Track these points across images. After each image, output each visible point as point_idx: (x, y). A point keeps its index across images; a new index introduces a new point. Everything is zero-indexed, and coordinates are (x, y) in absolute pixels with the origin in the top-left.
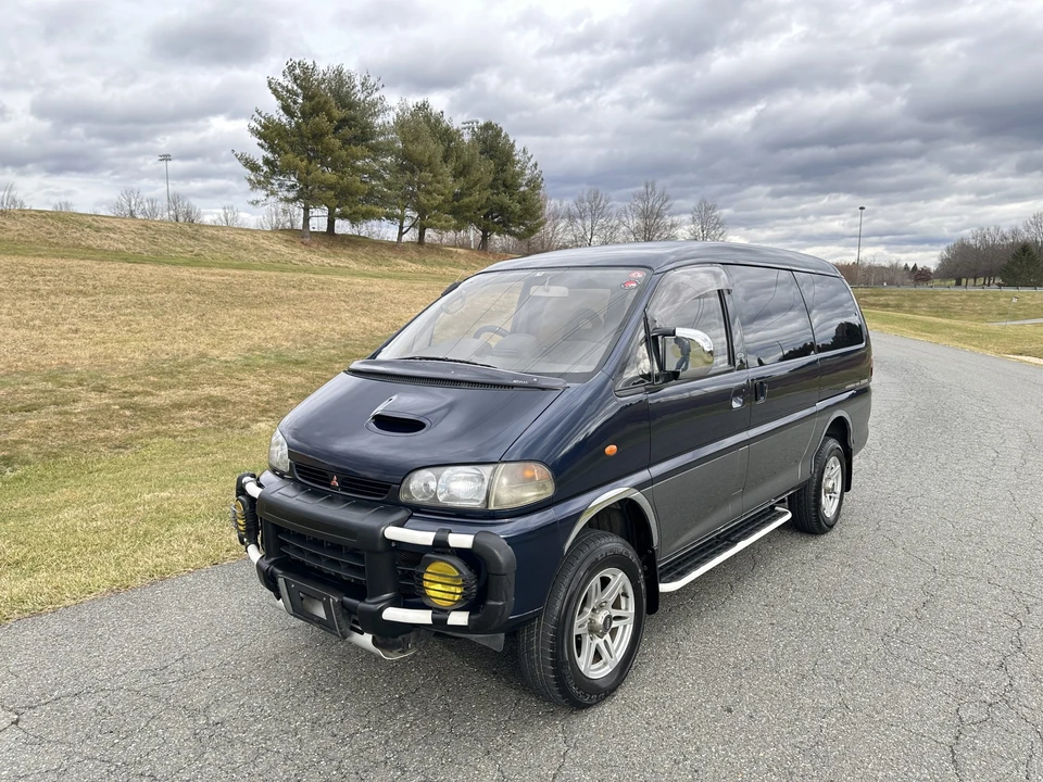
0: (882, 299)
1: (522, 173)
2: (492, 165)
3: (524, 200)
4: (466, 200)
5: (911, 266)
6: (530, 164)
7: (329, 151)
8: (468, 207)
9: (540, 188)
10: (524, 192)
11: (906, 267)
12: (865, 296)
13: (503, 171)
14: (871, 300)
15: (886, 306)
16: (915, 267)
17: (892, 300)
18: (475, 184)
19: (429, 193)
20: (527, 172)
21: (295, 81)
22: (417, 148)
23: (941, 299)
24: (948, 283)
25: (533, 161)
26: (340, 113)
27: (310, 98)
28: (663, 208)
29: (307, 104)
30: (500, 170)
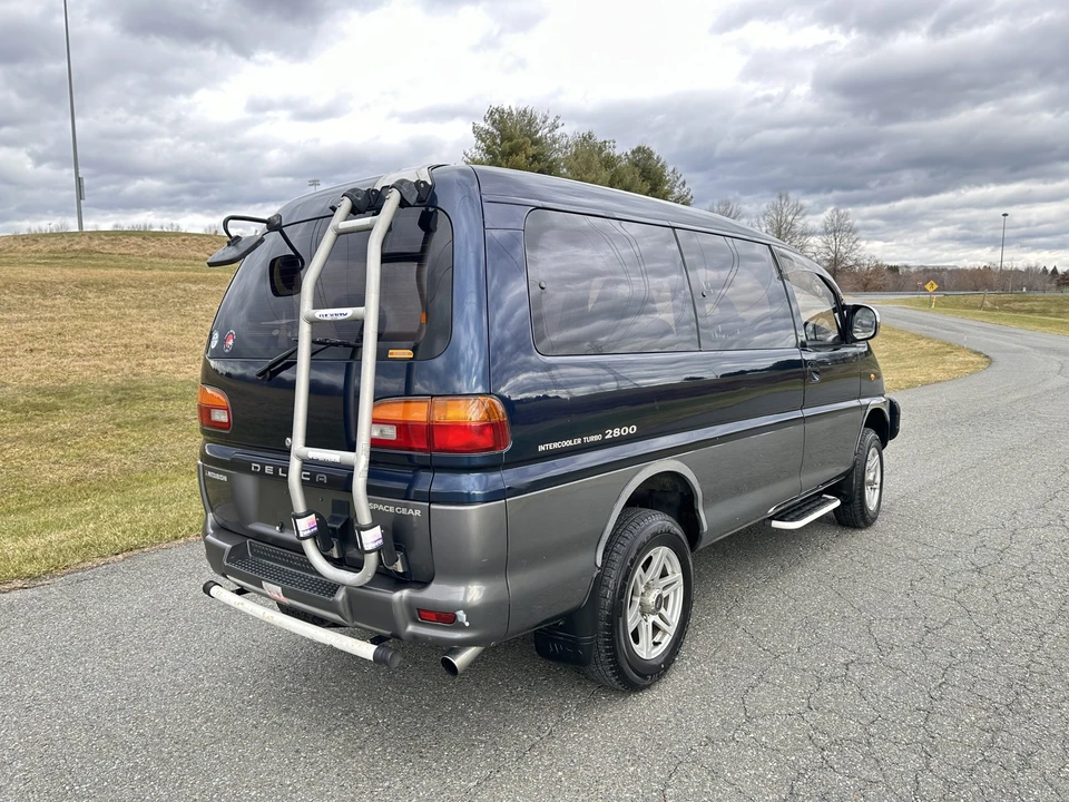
1: (671, 192)
2: (647, 187)
5: (1050, 269)
6: (679, 183)
11: (1045, 270)
12: (1008, 302)
13: (656, 190)
14: (1016, 305)
15: (1031, 311)
16: (1055, 271)
17: (1038, 306)
20: (676, 190)
21: (494, 125)
25: (681, 180)
26: (531, 151)
27: (510, 139)
28: (797, 217)
29: (507, 145)
30: (653, 188)
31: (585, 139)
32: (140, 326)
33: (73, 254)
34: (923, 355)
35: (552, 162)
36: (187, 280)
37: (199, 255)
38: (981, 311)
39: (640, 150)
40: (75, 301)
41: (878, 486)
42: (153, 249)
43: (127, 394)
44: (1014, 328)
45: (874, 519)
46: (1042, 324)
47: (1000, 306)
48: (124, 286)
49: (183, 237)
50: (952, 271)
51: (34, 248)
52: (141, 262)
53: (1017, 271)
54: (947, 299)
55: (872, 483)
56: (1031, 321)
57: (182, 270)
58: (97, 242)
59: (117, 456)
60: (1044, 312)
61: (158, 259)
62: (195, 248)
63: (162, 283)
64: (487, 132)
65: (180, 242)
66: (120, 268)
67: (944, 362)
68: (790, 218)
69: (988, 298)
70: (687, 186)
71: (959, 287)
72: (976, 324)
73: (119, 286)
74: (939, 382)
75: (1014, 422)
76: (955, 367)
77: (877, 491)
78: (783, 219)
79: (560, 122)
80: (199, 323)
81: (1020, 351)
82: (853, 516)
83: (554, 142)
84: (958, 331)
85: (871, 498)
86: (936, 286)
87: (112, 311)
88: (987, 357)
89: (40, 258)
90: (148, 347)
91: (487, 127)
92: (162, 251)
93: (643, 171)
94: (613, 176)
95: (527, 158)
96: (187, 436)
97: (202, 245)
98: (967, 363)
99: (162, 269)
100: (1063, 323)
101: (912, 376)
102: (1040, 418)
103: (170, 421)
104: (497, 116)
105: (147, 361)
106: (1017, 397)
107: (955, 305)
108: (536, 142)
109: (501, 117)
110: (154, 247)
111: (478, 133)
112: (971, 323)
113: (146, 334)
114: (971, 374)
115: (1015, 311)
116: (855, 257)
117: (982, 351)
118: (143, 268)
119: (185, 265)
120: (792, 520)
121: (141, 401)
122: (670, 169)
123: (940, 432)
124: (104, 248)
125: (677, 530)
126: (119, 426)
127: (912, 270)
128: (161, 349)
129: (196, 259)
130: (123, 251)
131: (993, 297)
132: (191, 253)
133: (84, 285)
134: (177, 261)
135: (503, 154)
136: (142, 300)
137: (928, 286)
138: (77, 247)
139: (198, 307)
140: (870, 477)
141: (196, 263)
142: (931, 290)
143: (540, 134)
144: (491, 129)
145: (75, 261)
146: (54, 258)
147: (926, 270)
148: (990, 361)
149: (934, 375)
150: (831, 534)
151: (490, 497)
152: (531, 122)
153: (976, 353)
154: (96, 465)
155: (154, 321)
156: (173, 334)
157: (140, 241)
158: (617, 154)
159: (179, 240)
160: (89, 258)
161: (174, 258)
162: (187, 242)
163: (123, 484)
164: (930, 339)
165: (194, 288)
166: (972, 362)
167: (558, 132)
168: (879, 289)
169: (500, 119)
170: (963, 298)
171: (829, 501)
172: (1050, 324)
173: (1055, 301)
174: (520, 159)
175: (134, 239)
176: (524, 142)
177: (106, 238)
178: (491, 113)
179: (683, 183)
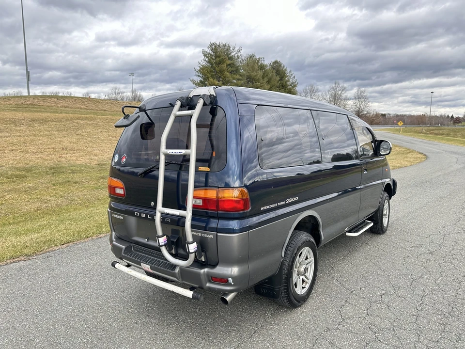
0: (441, 132)
1: (288, 81)
2: (278, 78)
3: (290, 92)
5: (450, 116)
6: (292, 77)
7: (226, 77)
9: (296, 87)
10: (290, 89)
11: (448, 116)
12: (433, 130)
13: (282, 80)
14: (436, 132)
15: (443, 134)
16: (452, 117)
17: (445, 132)
18: (273, 86)
20: (291, 80)
21: (212, 50)
22: (254, 74)
25: (293, 76)
26: (229, 62)
27: (219, 57)
28: (343, 92)
29: (218, 59)
30: (281, 79)
31: (251, 57)
32: (59, 139)
33: (26, 106)
34: (398, 154)
35: (237, 67)
36: (78, 118)
37: (82, 107)
38: (421, 134)
39: (276, 62)
40: (30, 128)
41: (387, 216)
42: (62, 104)
43: (56, 170)
44: (436, 142)
45: (386, 230)
46: (448, 140)
47: (430, 132)
48: (51, 121)
49: (75, 99)
50: (409, 116)
51: (8, 103)
52: (56, 109)
53: (436, 116)
54: (407, 129)
55: (386, 215)
56: (443, 139)
57: (75, 114)
58: (36, 101)
59: (54, 199)
60: (448, 135)
61: (64, 109)
62: (80, 103)
63: (67, 120)
64: (209, 54)
65: (74, 101)
66: (47, 112)
67: (407, 157)
68: (340, 92)
69: (424, 128)
70: (295, 78)
71: (412, 123)
72: (419, 140)
73: (48, 121)
74: (406, 166)
75: (439, 185)
76: (412, 160)
77: (387, 218)
78: (337, 93)
79: (240, 49)
80: (85, 138)
81: (439, 153)
82: (378, 229)
83: (238, 58)
84: (412, 143)
85: (385, 221)
86: (402, 123)
87: (46, 132)
88: (425, 155)
89: (11, 107)
90: (63, 149)
91: (209, 51)
92: (66, 105)
93: (277, 71)
94: (264, 74)
95: (227, 66)
96: (84, 189)
97: (83, 102)
98: (417, 158)
99: (66, 113)
100: (456, 140)
101: (394, 163)
102: (450, 184)
103: (76, 183)
104: (213, 47)
105: (63, 155)
106: (440, 174)
107: (410, 131)
108: (230, 58)
109: (215, 47)
110: (62, 103)
111: (205, 54)
112: (417, 139)
113: (62, 143)
114: (419, 163)
115: (436, 134)
116: (367, 110)
117: (423, 152)
118: (57, 113)
119: (76, 111)
120: (354, 232)
121: (63, 173)
122: (288, 70)
123: (409, 190)
124: (40, 103)
125: (312, 240)
126: (54, 185)
127: (392, 116)
128: (69, 150)
129: (81, 109)
130: (48, 104)
131: (426, 128)
132: (78, 106)
133: (33, 120)
134: (72, 109)
135: (216, 63)
136: (59, 127)
137: (399, 123)
138: (28, 103)
139: (84, 131)
140: (385, 212)
141: (81, 110)
142: (400, 125)
143: (232, 54)
144: (211, 52)
145: (27, 109)
146: (18, 108)
147: (397, 116)
148: (427, 157)
149: (403, 163)
150: (368, 237)
151: (242, 230)
152: (228, 49)
153: (421, 153)
154: (46, 203)
155: (65, 137)
156: (74, 143)
157: (56, 100)
158: (266, 64)
159: (73, 100)
160: (33, 108)
161: (71, 108)
162: (77, 101)
163: (58, 211)
164: (400, 147)
165: (82, 122)
166: (419, 158)
167: (239, 54)
168: (377, 124)
169: (215, 48)
170: (413, 128)
171: (368, 223)
172: (451, 140)
173: (453, 130)
174: (224, 66)
175: (53, 99)
176: (225, 58)
177: (41, 99)
178: (211, 45)
179: (294, 77)
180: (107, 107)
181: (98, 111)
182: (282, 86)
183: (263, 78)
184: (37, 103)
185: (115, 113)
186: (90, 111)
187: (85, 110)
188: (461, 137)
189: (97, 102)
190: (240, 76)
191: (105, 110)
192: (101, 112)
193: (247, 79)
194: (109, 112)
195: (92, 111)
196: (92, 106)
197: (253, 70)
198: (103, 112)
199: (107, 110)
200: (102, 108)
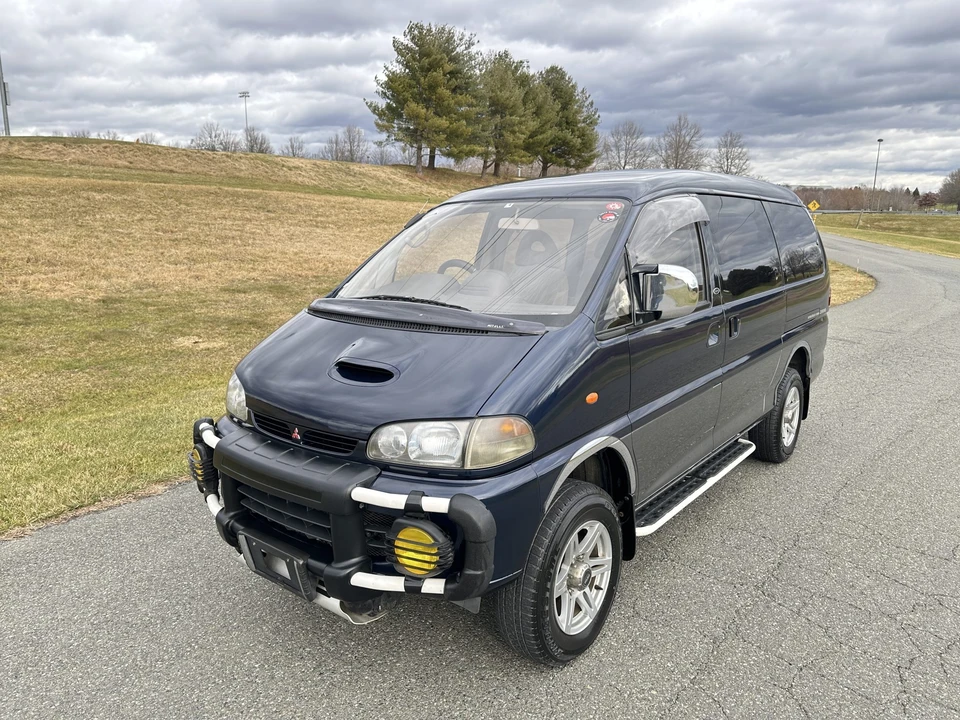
0: (895, 224)
1: (579, 111)
2: (558, 105)
3: (583, 135)
4: (540, 137)
5: (912, 190)
6: (586, 104)
7: (441, 99)
8: (540, 143)
9: (596, 124)
10: (583, 128)
11: (908, 191)
12: (879, 220)
13: (566, 110)
14: (885, 224)
15: (899, 230)
16: (917, 191)
17: (904, 225)
18: (546, 123)
19: (513, 132)
20: (584, 110)
21: (413, 40)
22: (505, 94)
23: (950, 223)
24: (950, 207)
25: (590, 100)
26: (449, 67)
27: (428, 55)
28: (694, 139)
29: (426, 61)
30: (564, 107)
31: (501, 57)
35: (468, 78)
37: (119, 162)
38: (857, 230)
39: (553, 70)
42: (73, 156)
44: (889, 246)
46: (914, 243)
47: (872, 225)
49: (105, 145)
50: (827, 190)
52: (60, 168)
53: (883, 191)
54: (825, 217)
56: (903, 240)
57: (102, 178)
58: (16, 148)
60: (910, 231)
61: (77, 166)
62: (115, 155)
64: (407, 47)
65: (101, 149)
66: (38, 174)
68: (687, 139)
69: (863, 216)
70: (594, 105)
71: (835, 206)
72: (855, 242)
74: (835, 305)
76: (844, 288)
78: (682, 140)
79: (475, 40)
81: (900, 271)
83: (471, 59)
84: (839, 249)
86: (818, 206)
88: (872, 276)
91: (406, 42)
92: (82, 158)
93: (556, 89)
94: (527, 95)
95: (445, 75)
97: (123, 152)
98: (854, 283)
99: (81, 177)
100: (930, 242)
104: (416, 32)
107: (832, 223)
108: (454, 59)
109: (420, 32)
110: (75, 153)
111: (399, 48)
112: (849, 241)
114: (862, 296)
115: (885, 229)
118: (61, 176)
119: (104, 172)
122: (579, 90)
124: (23, 154)
129: (117, 167)
130: (42, 157)
131: (865, 216)
132: (110, 160)
134: (97, 168)
135: (422, 69)
137: (811, 206)
141: (116, 170)
142: (813, 209)
143: (458, 49)
144: (411, 44)
147: (805, 190)
148: (875, 281)
152: (450, 39)
153: (861, 272)
157: (60, 147)
158: (532, 73)
159: (101, 147)
160: (9, 164)
161: (94, 165)
162: (108, 150)
166: (859, 282)
167: (473, 50)
169: (418, 34)
170: (839, 216)
173: (920, 221)
174: (438, 75)
175: (55, 146)
176: (442, 59)
177: (27, 144)
178: (411, 29)
179: (592, 104)
180: (176, 164)
181: (156, 173)
182: (567, 123)
183: (524, 103)
184: (16, 153)
185: (195, 177)
186: (138, 172)
187: (126, 171)
188: (936, 236)
189: (155, 152)
190: (475, 97)
191: (172, 171)
192: (163, 174)
193: (490, 106)
194: (181, 176)
195: (144, 172)
196: (143, 162)
197: (503, 85)
198: (166, 174)
199: (175, 169)
200: (164, 167)
